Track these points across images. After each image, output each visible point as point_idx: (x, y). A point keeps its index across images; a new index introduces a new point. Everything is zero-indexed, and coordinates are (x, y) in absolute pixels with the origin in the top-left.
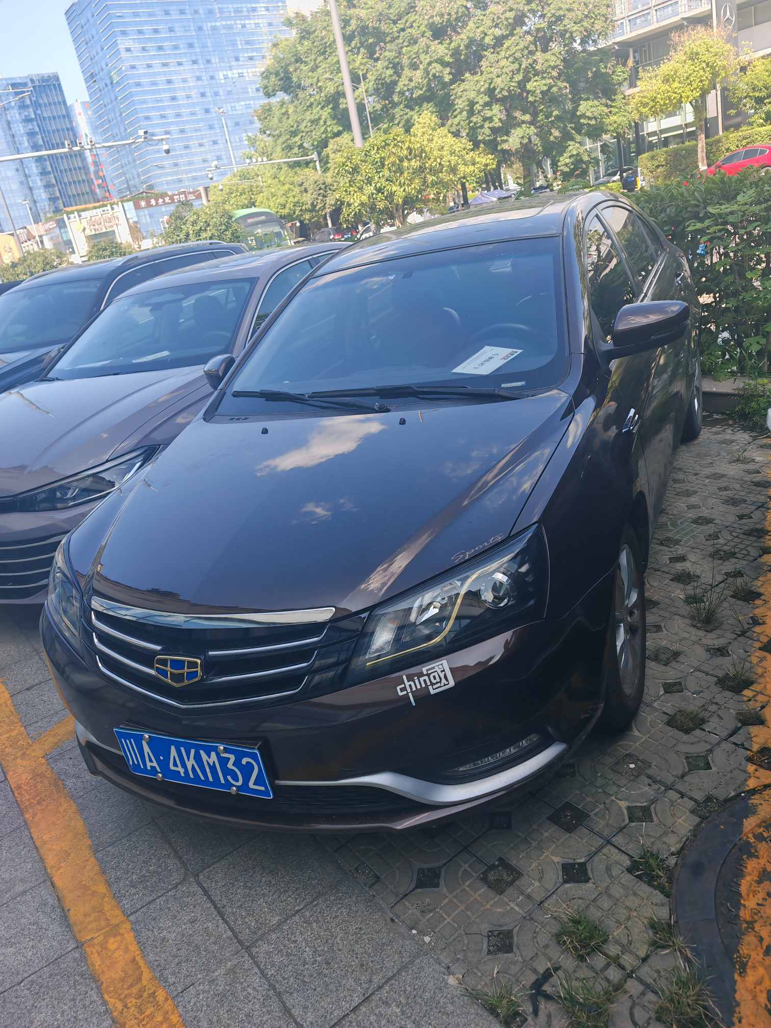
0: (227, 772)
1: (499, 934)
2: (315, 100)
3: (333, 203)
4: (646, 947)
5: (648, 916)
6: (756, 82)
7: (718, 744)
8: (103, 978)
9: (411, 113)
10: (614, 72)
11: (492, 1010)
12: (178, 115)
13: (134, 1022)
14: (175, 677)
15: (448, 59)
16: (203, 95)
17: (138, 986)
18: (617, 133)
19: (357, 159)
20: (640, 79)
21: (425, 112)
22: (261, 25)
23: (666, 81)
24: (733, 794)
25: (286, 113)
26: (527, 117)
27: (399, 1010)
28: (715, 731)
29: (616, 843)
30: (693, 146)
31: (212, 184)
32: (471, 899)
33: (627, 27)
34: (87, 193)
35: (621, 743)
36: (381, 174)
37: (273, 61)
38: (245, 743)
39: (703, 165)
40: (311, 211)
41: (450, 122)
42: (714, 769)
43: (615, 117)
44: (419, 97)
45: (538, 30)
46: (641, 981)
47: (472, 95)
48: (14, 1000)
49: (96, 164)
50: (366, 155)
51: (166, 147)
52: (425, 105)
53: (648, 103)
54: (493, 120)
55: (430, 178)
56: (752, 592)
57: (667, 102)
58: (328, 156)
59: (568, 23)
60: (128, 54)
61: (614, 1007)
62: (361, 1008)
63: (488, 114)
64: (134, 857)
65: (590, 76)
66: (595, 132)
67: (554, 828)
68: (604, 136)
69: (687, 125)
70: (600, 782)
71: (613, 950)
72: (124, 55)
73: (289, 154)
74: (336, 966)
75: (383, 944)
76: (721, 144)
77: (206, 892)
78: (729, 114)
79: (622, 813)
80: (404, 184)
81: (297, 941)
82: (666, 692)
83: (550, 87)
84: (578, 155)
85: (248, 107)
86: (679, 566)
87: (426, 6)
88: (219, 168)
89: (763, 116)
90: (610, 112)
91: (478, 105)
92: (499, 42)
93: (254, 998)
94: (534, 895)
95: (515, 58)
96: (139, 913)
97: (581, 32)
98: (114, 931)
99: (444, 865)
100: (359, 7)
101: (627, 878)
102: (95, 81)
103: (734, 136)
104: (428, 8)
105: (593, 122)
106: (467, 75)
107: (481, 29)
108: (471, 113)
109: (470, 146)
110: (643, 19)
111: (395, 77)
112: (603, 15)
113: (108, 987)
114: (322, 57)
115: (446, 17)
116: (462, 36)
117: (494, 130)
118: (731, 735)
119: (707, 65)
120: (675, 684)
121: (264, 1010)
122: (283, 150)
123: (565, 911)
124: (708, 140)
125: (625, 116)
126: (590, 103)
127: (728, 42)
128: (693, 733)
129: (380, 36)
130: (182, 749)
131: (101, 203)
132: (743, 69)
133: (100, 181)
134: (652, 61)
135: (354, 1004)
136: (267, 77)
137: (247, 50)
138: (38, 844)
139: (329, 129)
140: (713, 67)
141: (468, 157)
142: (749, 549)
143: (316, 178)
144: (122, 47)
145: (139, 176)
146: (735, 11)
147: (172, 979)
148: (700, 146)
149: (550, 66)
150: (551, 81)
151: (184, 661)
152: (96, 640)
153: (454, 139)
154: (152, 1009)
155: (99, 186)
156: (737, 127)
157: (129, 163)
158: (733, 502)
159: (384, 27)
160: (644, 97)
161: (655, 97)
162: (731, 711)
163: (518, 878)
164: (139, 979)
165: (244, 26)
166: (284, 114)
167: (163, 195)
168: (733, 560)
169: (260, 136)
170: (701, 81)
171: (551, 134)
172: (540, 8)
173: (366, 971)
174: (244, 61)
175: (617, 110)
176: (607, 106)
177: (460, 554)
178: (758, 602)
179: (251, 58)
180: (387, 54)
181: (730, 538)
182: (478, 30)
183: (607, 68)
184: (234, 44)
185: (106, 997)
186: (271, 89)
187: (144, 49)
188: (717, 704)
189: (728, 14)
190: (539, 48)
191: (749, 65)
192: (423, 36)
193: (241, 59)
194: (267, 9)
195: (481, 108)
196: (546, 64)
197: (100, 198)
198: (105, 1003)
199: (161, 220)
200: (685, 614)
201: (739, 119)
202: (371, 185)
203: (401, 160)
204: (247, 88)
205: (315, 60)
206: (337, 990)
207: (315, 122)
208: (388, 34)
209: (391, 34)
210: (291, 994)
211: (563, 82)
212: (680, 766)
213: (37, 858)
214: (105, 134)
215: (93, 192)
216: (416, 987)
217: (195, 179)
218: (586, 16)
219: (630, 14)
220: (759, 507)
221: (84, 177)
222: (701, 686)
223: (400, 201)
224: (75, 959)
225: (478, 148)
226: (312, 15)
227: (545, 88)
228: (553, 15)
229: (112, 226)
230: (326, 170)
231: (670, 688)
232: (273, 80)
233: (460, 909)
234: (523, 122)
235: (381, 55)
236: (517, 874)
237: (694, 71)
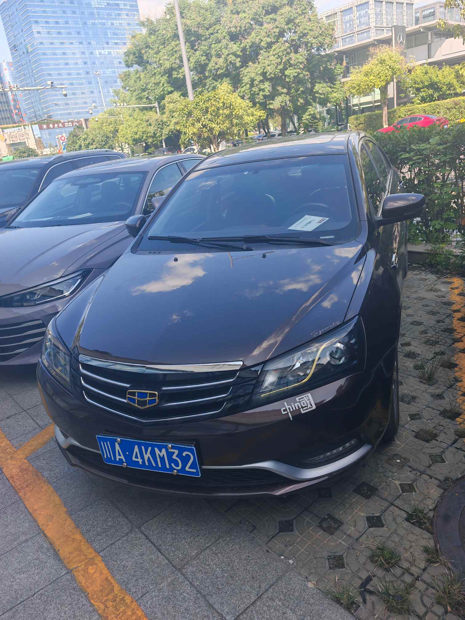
0: (171, 460)
1: (335, 557)
2: (158, 71)
3: (167, 133)
4: (424, 562)
5: (422, 545)
6: (416, 79)
7: (447, 448)
8: (89, 590)
9: (216, 83)
10: (335, 68)
11: (338, 601)
12: (69, 74)
13: (113, 616)
14: (139, 403)
15: (239, 53)
16: (85, 63)
17: (112, 594)
18: (337, 103)
19: (191, 107)
20: (351, 73)
21: (225, 83)
22: (123, 24)
23: (366, 75)
24: (460, 476)
25: (139, 78)
26: (285, 90)
27: (281, 603)
28: (443, 441)
29: (396, 505)
30: (380, 113)
31: (90, 118)
32: (315, 538)
33: (341, 44)
34: (9, 118)
35: (389, 448)
36: (206, 117)
37: (132, 46)
38: (186, 443)
39: (386, 124)
40: (152, 137)
41: (239, 90)
42: (447, 462)
43: (335, 94)
44: (220, 75)
45: (292, 40)
46: (424, 582)
47: (253, 75)
48: (31, 606)
49: (14, 100)
50: (196, 105)
51: (65, 92)
52: (225, 79)
53: (355, 87)
54: (265, 91)
55: (235, 121)
56: (452, 364)
57: (367, 87)
58: (164, 105)
59: (310, 38)
60: (39, 35)
61: (411, 597)
62: (257, 602)
63: (262, 87)
64: (97, 517)
65: (321, 69)
66: (323, 102)
67: (358, 496)
68: (329, 105)
69: (375, 102)
70: (381, 470)
71: (406, 565)
72: (36, 35)
73: (140, 102)
74: (237, 579)
75: (264, 565)
76: (396, 113)
77: (147, 538)
78: (401, 96)
79: (398, 488)
80: (220, 123)
81: (210, 565)
82: (411, 419)
83: (299, 74)
84: (314, 114)
85: (114, 72)
86: (407, 349)
87: (226, 21)
88: (97, 108)
89: (420, 98)
90: (333, 91)
91: (256, 81)
92: (270, 45)
93: (189, 599)
94: (352, 535)
95: (279, 56)
96: (105, 551)
97: (317, 44)
98: (91, 562)
99: (295, 518)
100: (186, 18)
101: (406, 524)
102: (16, 50)
103: (403, 109)
104: (228, 22)
105: (322, 96)
106: (250, 63)
107: (259, 37)
108: (252, 85)
109: (251, 104)
110: (350, 38)
111: (207, 61)
112: (330, 35)
113: (92, 595)
114: (163, 46)
115: (238, 28)
116: (248, 40)
117: (265, 97)
118: (453, 444)
119: (390, 67)
120: (416, 415)
121: (196, 606)
122: (136, 99)
123: (373, 544)
124: (389, 110)
125: (341, 94)
126: (321, 85)
127: (401, 55)
128: (431, 442)
129: (198, 37)
130: (143, 447)
131: (17, 124)
132: (410, 71)
133: (17, 111)
134: (356, 63)
135: (252, 601)
136: (128, 55)
137: (114, 38)
138: (31, 511)
139: (165, 89)
140: (393, 69)
141: (249, 111)
142: (446, 339)
143: (157, 118)
144: (35, 31)
145: (42, 109)
146: (405, 38)
147: (133, 590)
148: (384, 114)
149: (299, 62)
150: (299, 70)
151: (147, 393)
152: (83, 382)
153: (241, 100)
154: (124, 608)
155: (16, 114)
156: (405, 104)
157: (37, 101)
158: (433, 313)
159: (201, 31)
160: (354, 83)
161: (360, 84)
162: (451, 429)
163: (341, 526)
164: (112, 590)
165: (112, 24)
166: (138, 78)
167: (58, 122)
168: (438, 345)
169: (122, 91)
170: (386, 76)
171: (298, 101)
172: (294, 28)
173: (256, 581)
174: (112, 45)
175: (336, 90)
176: (331, 87)
177: (315, 332)
178: (456, 369)
179: (116, 44)
180: (202, 47)
181: (434, 333)
182: (257, 38)
183: (332, 65)
184: (106, 34)
185: (92, 601)
186: (130, 63)
187: (49, 33)
188: (442, 426)
189: (401, 39)
190: (293, 51)
191: (413, 69)
192: (224, 38)
193: (110, 43)
194: (127, 15)
195: (258, 83)
196: (297, 61)
197: (17, 122)
198: (92, 605)
199: (57, 137)
200: (416, 375)
201: (406, 100)
202: (199, 123)
203: (218, 109)
204: (113, 61)
205: (158, 47)
206: (240, 593)
207: (157, 84)
208: (203, 36)
209: (205, 36)
210: (212, 596)
211: (306, 71)
212: (427, 461)
213: (32, 520)
214: (22, 82)
215: (12, 117)
216: (289, 589)
217: (78, 113)
218: (321, 35)
219: (343, 35)
220: (448, 316)
221: (7, 108)
222: (431, 416)
223: (217, 133)
224: (68, 580)
225: (256, 106)
226: (157, 21)
227: (296, 74)
228: (301, 32)
229: (24, 139)
230: (163, 113)
231: (414, 417)
232: (132, 57)
233: (308, 544)
234: (282, 93)
235: (199, 47)
236: (340, 523)
237: (382, 70)
